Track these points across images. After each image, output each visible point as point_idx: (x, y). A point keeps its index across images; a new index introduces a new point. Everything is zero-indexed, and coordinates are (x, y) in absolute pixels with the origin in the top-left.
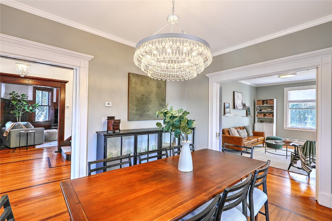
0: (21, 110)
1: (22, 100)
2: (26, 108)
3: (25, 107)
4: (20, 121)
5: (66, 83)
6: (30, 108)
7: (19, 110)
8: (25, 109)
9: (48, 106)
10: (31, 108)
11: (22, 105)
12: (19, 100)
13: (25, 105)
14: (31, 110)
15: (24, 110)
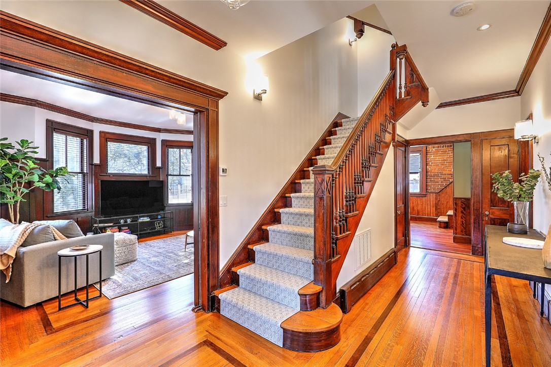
1: (20, 157)
2: (36, 178)
5: (221, 97)
6: (45, 179)
8: (33, 183)
9: (82, 172)
11: (21, 168)
12: (12, 155)
13: (33, 169)
14: (48, 185)
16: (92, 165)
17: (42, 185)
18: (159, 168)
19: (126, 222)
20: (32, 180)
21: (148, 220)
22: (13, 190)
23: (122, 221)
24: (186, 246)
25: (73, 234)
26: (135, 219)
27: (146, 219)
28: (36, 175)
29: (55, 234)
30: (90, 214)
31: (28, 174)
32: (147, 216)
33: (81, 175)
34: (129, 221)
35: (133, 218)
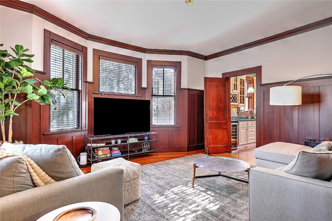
0: (13, 96)
2: (29, 89)
3: (25, 84)
4: (10, 139)
7: (6, 96)
8: (26, 94)
9: (77, 89)
10: (43, 90)
11: (16, 78)
14: (43, 98)
15: (23, 96)
16: (86, 82)
17: (36, 98)
18: (145, 88)
19: (116, 143)
20: (25, 92)
21: (137, 141)
22: (4, 103)
23: (113, 142)
24: (194, 180)
25: (63, 173)
26: (125, 140)
27: (135, 140)
28: (29, 85)
29: (34, 174)
30: (83, 133)
31: (21, 84)
32: (135, 137)
33: (76, 92)
34: (119, 141)
35: (123, 138)
